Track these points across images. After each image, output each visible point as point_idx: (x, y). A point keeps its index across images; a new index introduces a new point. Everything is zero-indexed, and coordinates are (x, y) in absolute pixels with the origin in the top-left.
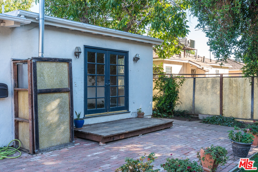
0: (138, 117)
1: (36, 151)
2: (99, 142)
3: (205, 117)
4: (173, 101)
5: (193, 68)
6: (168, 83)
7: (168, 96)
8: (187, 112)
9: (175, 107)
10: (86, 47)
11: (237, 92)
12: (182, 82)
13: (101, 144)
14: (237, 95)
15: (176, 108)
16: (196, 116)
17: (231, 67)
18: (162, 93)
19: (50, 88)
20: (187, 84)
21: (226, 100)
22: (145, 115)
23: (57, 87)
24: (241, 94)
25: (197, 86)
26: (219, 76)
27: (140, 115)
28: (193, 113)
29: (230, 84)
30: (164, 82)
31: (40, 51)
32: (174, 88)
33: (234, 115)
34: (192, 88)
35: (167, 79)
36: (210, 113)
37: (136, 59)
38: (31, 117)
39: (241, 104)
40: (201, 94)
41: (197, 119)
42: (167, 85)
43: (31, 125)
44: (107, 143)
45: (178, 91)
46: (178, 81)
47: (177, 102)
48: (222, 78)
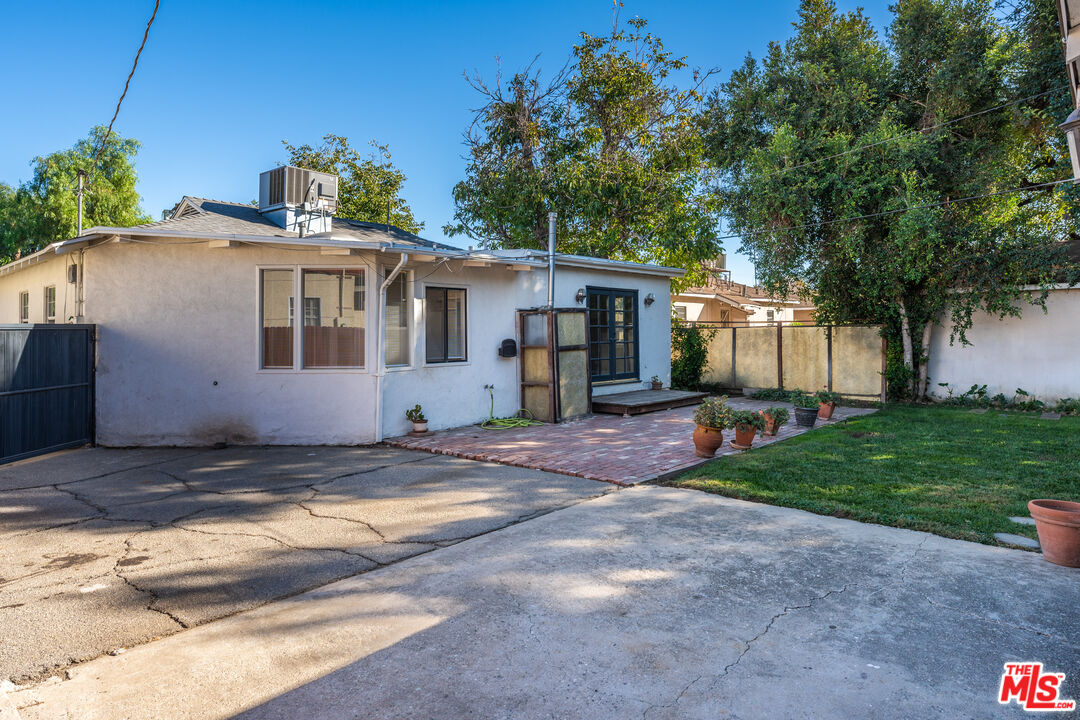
0: (653, 389)
1: (558, 419)
2: (622, 415)
3: (754, 392)
4: (699, 366)
5: (724, 308)
6: (689, 337)
7: (689, 359)
8: (722, 385)
9: (701, 378)
10: (588, 288)
11: (805, 350)
12: (713, 335)
13: (626, 415)
14: (805, 356)
15: (704, 379)
16: (738, 392)
17: (797, 302)
18: (678, 353)
19: (568, 344)
20: (721, 339)
21: (787, 364)
22: (663, 386)
23: (575, 343)
24: (812, 353)
25: (739, 342)
26: (776, 324)
27: (656, 386)
28: (733, 386)
29: (794, 338)
30: (680, 335)
31: (550, 298)
32: (699, 345)
33: (801, 387)
34: (731, 345)
35: (686, 330)
36: (762, 386)
37: (649, 301)
38: (552, 379)
39: (812, 368)
40: (746, 354)
41: (742, 395)
42: (687, 339)
43: (552, 389)
44: (632, 415)
45: (705, 351)
46: (705, 333)
47: (704, 369)
48: (780, 328)
